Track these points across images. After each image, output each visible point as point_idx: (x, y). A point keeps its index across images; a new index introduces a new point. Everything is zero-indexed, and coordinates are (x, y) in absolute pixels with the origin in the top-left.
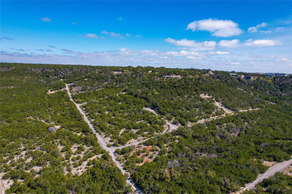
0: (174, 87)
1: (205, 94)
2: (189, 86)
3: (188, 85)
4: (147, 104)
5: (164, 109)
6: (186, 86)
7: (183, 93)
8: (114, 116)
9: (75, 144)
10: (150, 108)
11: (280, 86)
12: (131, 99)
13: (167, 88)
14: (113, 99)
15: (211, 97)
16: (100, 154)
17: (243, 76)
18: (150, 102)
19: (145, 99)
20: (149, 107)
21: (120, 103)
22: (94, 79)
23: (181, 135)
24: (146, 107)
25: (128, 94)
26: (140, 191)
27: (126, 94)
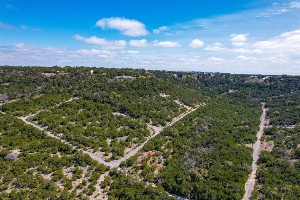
0: (132, 88)
1: (163, 93)
2: (147, 86)
3: (145, 86)
4: (115, 108)
5: (136, 111)
6: (144, 86)
7: (144, 94)
8: (85, 125)
9: (64, 168)
10: (119, 113)
11: (204, 83)
12: (91, 105)
13: (127, 90)
14: (68, 106)
15: (169, 96)
16: (106, 172)
17: (175, 75)
18: (116, 105)
19: (109, 103)
20: (117, 111)
21: (81, 110)
22: (20, 83)
23: (170, 135)
24: (114, 111)
25: (84, 99)
26: (180, 197)
27: (80, 99)
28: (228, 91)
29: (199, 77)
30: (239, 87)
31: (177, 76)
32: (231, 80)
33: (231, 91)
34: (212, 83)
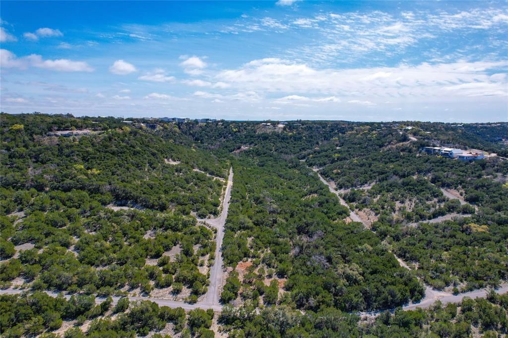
1: (168, 159)
3: (133, 147)
4: (105, 197)
13: (101, 158)
15: (179, 162)
17: (143, 124)
20: (109, 203)
28: (239, 148)
29: (182, 127)
30: (253, 140)
31: (147, 126)
32: (235, 130)
33: (244, 148)
34: (206, 137)
